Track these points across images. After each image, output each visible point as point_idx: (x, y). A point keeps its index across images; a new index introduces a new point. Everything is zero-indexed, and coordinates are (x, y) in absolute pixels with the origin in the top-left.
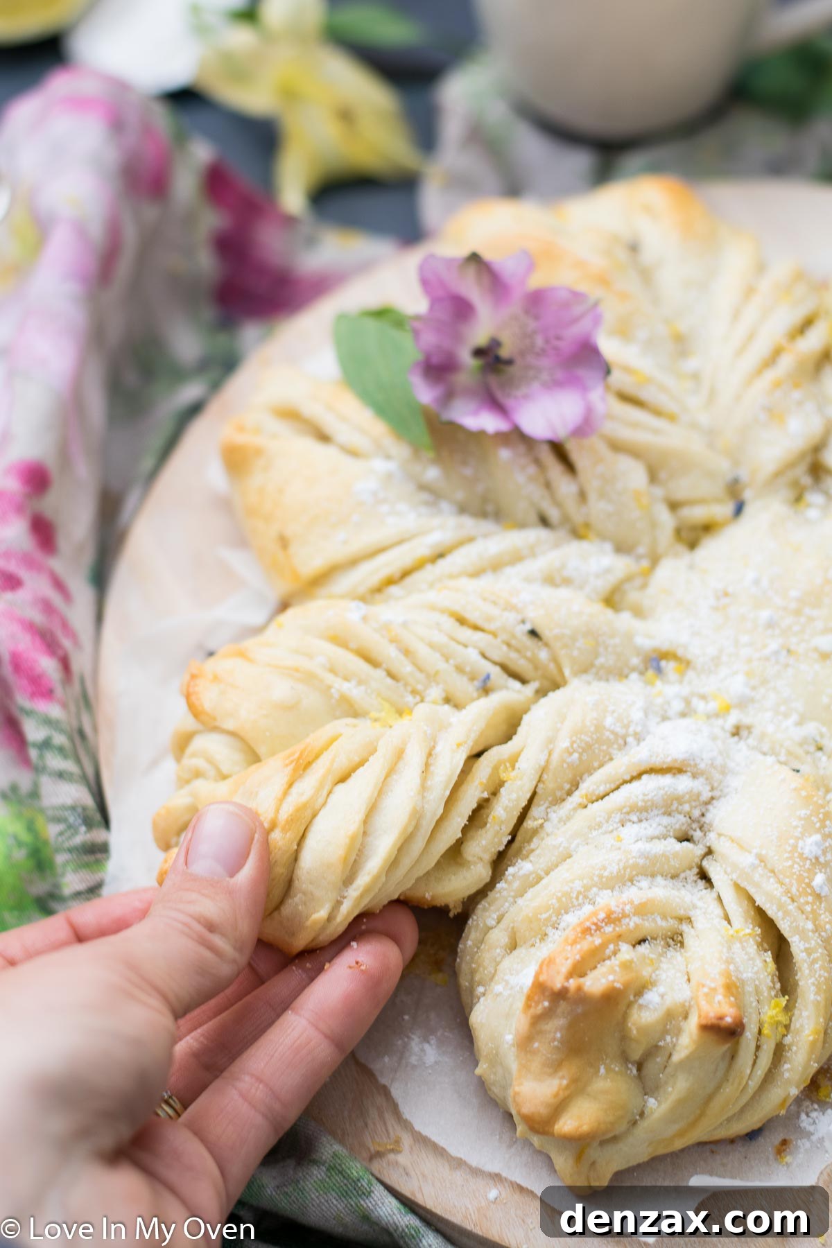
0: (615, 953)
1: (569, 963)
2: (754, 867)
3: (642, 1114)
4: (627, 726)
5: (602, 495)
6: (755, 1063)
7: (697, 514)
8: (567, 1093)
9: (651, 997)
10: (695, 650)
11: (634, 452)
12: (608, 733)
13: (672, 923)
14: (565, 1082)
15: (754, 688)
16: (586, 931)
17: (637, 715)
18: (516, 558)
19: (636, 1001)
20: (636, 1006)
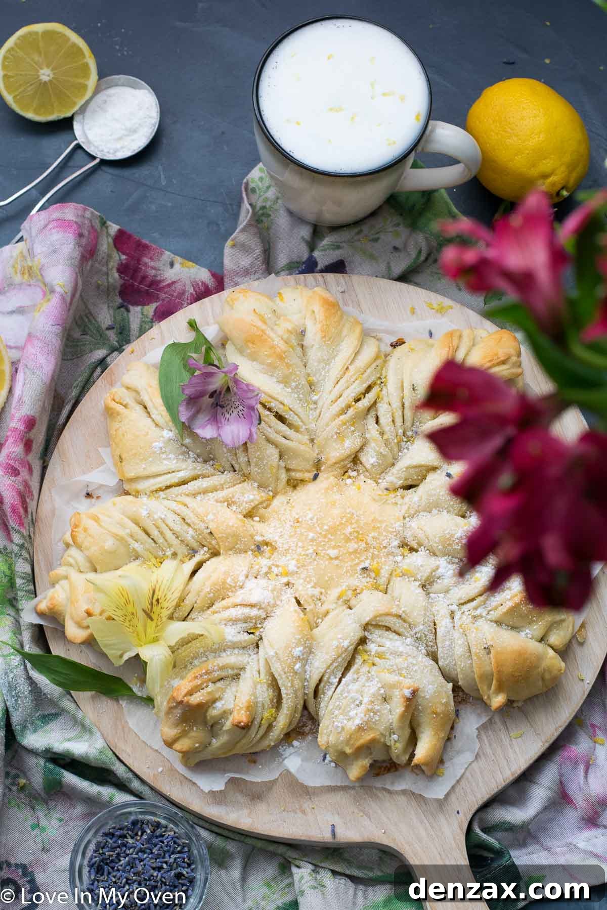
0: (207, 687)
1: (186, 690)
2: (273, 656)
3: (210, 744)
4: (236, 583)
5: (256, 465)
6: (257, 732)
7: (298, 475)
8: (180, 735)
9: (218, 704)
10: (280, 543)
11: (275, 444)
12: (227, 586)
13: (236, 671)
14: (179, 731)
15: (298, 568)
16: (196, 677)
17: (242, 578)
18: (215, 489)
19: (212, 705)
20: (212, 707)
